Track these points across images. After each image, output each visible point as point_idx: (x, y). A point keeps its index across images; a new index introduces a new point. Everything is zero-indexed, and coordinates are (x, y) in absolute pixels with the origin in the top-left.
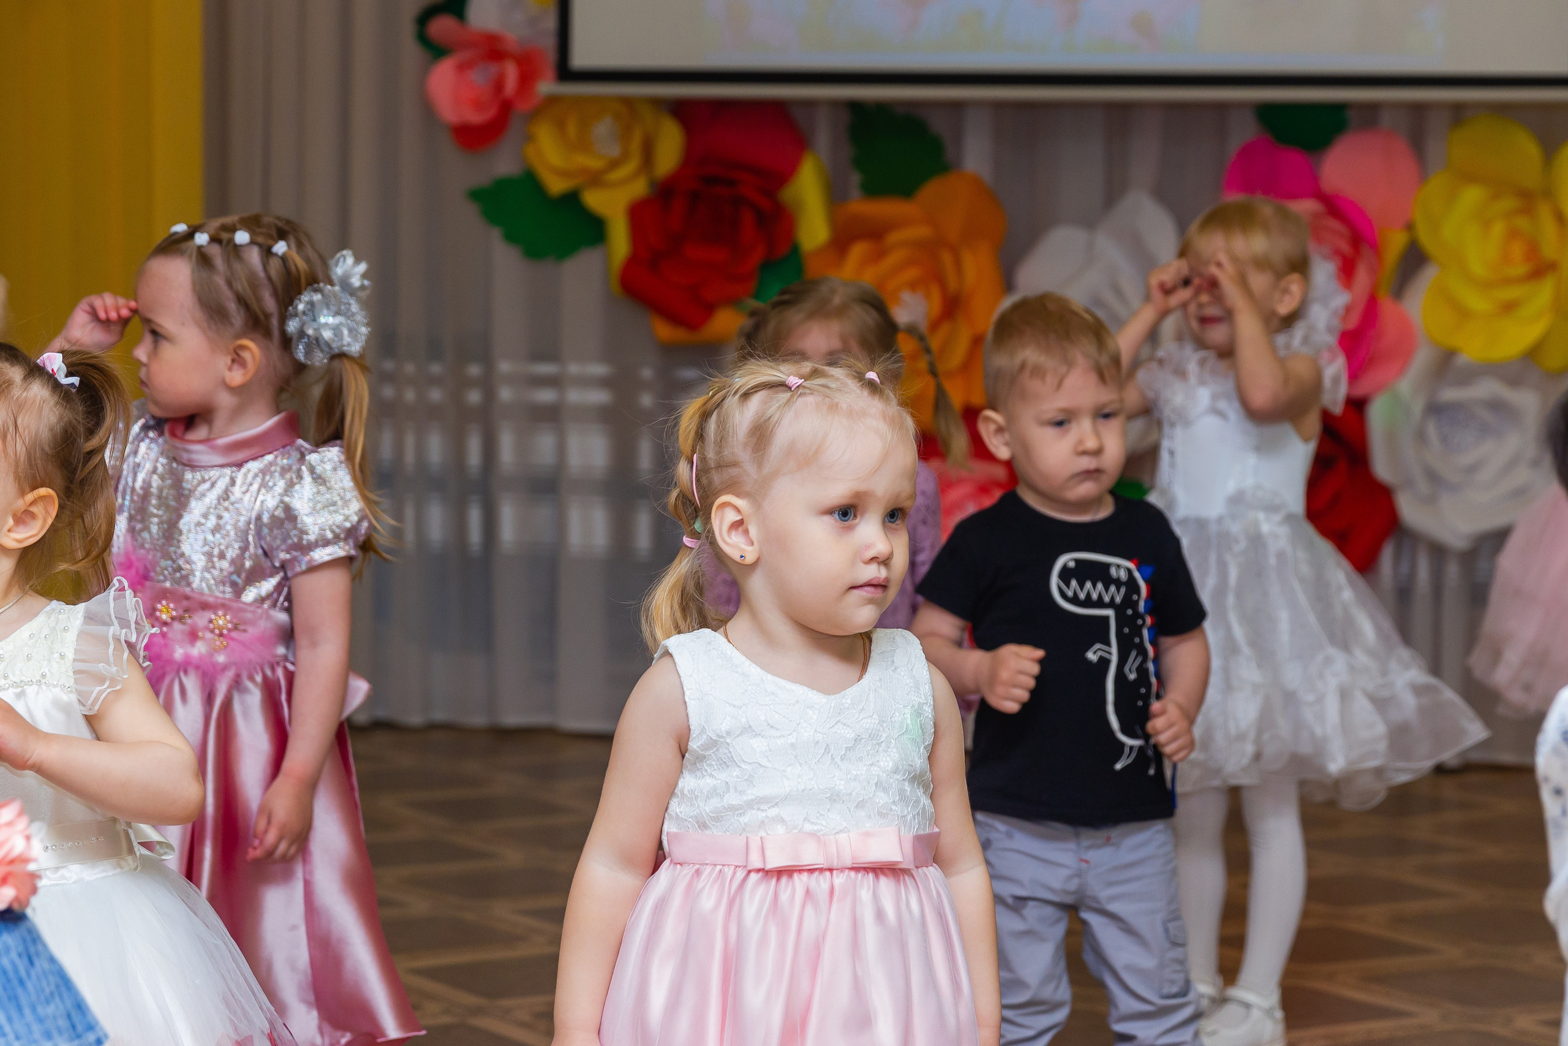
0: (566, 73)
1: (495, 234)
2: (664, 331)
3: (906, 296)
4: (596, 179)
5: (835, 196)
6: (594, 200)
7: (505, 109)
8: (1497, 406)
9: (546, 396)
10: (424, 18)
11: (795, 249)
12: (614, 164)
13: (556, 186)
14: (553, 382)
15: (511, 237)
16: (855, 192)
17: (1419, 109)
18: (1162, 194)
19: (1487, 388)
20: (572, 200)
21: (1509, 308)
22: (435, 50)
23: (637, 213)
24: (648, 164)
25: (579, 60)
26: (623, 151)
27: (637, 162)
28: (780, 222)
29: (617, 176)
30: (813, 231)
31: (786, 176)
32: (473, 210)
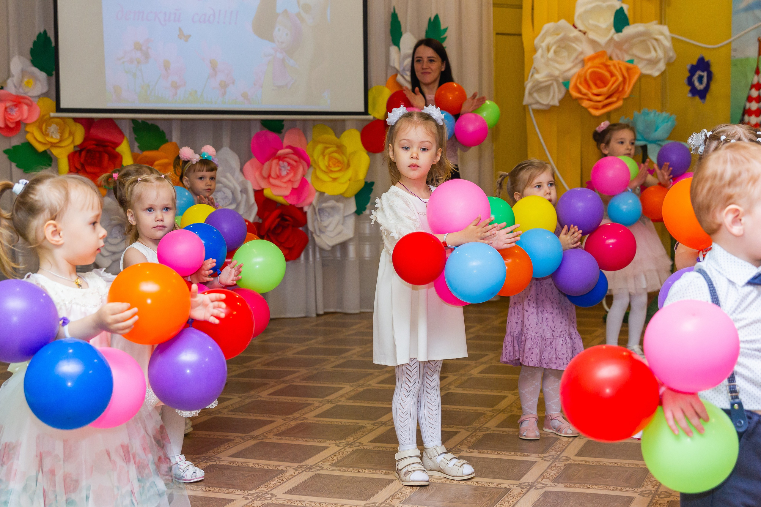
0: (59, 109)
1: (14, 165)
4: (54, 145)
5: (132, 150)
6: (55, 152)
8: (333, 208)
12: (60, 141)
13: (41, 149)
15: (18, 166)
16: (138, 149)
17: (304, 121)
18: (231, 148)
19: (332, 203)
20: (47, 152)
21: (334, 179)
23: (70, 157)
24: (73, 142)
25: (63, 106)
26: (61, 136)
27: (70, 140)
28: (116, 158)
29: (63, 144)
30: (127, 160)
31: (118, 144)
32: (5, 156)
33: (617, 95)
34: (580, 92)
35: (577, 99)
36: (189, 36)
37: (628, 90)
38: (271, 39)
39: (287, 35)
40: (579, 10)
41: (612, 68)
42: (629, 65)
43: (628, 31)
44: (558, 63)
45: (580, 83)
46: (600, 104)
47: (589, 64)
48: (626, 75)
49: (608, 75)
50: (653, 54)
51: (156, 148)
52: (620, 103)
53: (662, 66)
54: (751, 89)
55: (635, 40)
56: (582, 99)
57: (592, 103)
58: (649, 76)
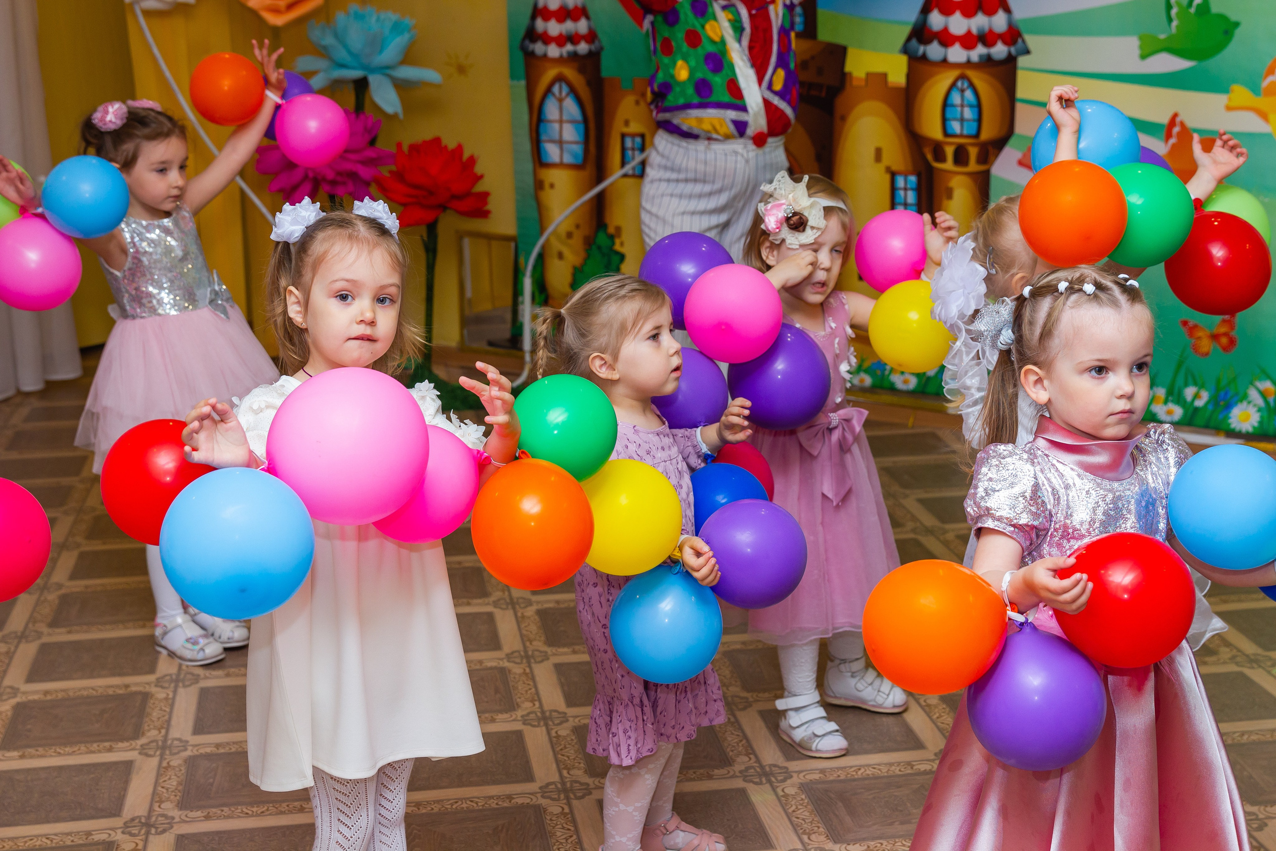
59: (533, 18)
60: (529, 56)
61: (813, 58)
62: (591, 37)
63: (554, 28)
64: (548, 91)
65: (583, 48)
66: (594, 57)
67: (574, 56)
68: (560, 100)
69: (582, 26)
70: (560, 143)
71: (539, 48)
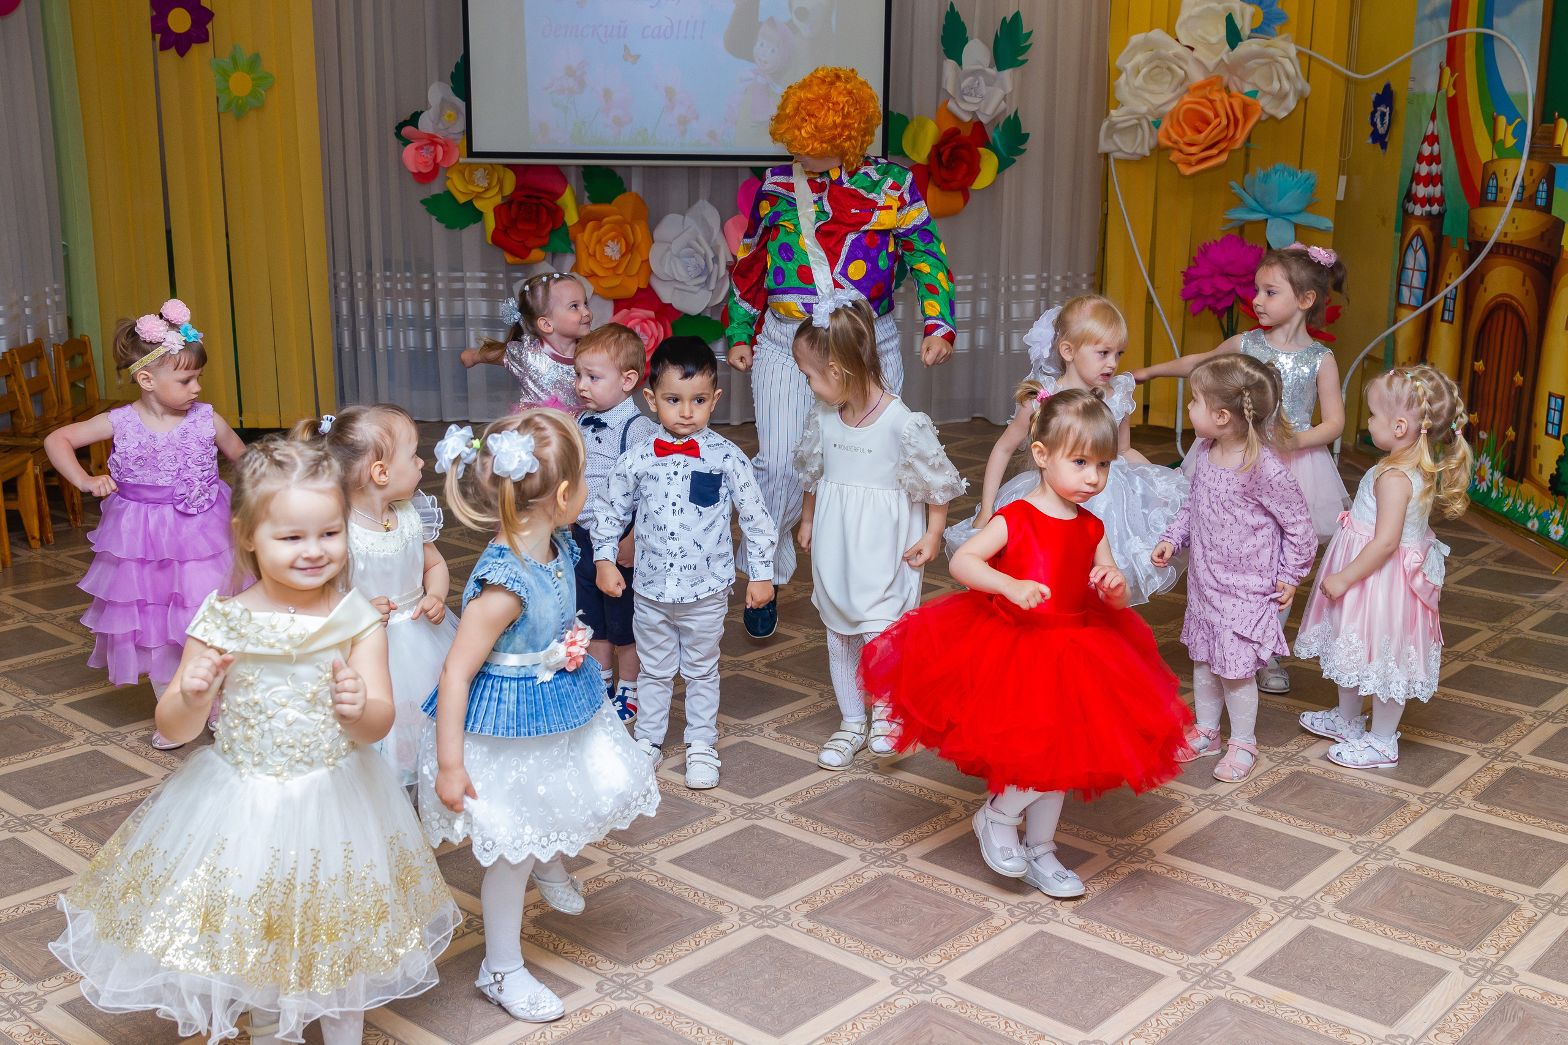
0: (471, 154)
1: (434, 218)
2: (510, 259)
3: (610, 243)
4: (479, 196)
5: (579, 202)
6: (478, 204)
7: (436, 166)
9: (458, 285)
10: (400, 127)
11: (564, 223)
12: (487, 190)
13: (462, 199)
14: (462, 280)
15: (440, 220)
16: (586, 201)
18: (711, 201)
20: (470, 203)
22: (406, 142)
23: (497, 210)
24: (501, 190)
25: (476, 148)
26: (489, 184)
27: (497, 189)
28: (557, 214)
29: (488, 195)
30: (571, 217)
31: (559, 195)
32: (423, 208)
33: (1222, 146)
34: (1169, 138)
35: (1167, 148)
36: (639, 56)
37: (1241, 136)
38: (750, 58)
39: (773, 51)
40: (1184, 15)
41: (1218, 105)
42: (1248, 99)
43: (1243, 48)
44: (1152, 93)
45: (1172, 127)
46: (1193, 159)
47: (1187, 98)
48: (1240, 115)
49: (1211, 114)
50: (1276, 85)
51: (609, 201)
52: (1224, 158)
53: (1291, 103)
54: (1423, 143)
55: (1251, 64)
56: (1173, 149)
57: (1183, 156)
58: (1272, 118)
59: (1411, 182)
60: (1405, 211)
61: (1547, 230)
62: (1441, 201)
63: (1421, 191)
64: (1410, 243)
65: (1436, 209)
66: (1441, 215)
67: (1429, 214)
68: (1416, 252)
69: (1436, 191)
70: (1410, 287)
71: (1410, 206)
